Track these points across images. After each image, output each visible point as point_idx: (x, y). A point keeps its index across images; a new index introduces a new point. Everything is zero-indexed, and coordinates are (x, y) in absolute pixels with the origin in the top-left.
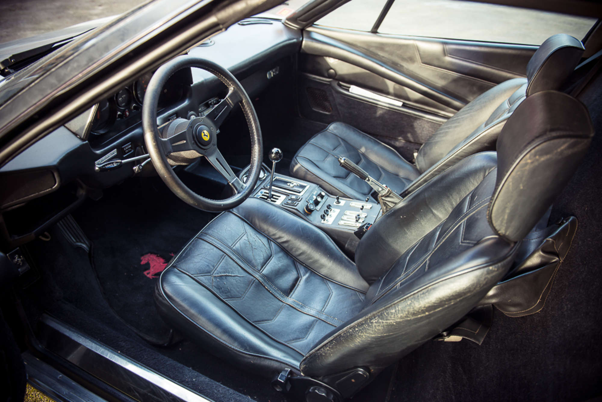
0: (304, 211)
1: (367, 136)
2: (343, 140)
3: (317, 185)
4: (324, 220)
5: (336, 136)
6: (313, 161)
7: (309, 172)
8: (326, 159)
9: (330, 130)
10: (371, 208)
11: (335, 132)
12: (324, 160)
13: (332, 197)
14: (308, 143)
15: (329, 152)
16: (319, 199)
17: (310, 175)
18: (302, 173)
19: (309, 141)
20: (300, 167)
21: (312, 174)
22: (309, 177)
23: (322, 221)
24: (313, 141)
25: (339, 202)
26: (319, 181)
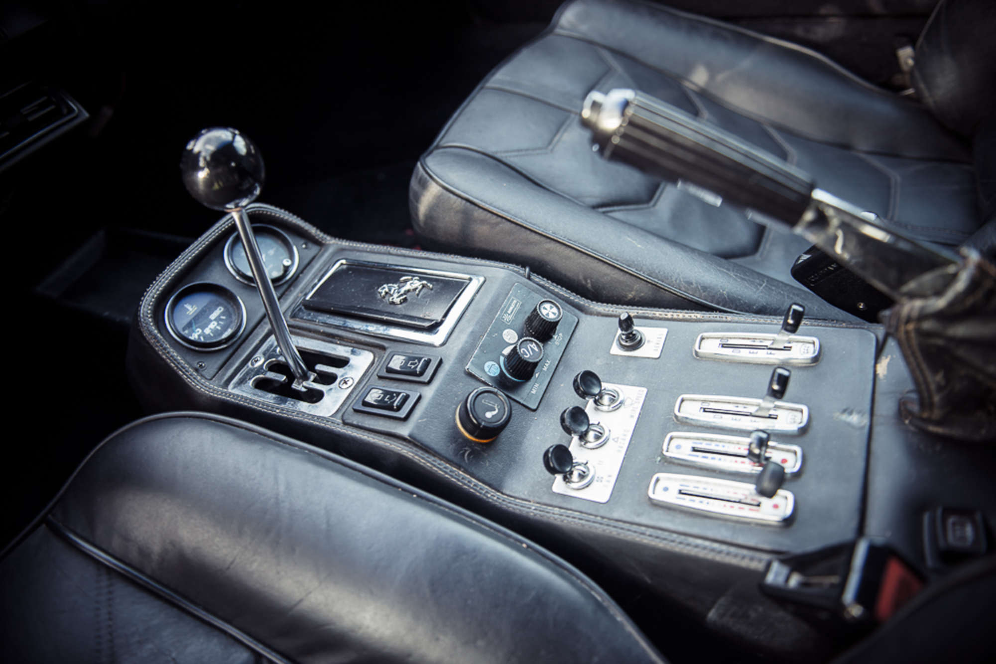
0: (455, 436)
1: (706, 24)
2: (619, 53)
3: (518, 268)
4: (567, 479)
5: (591, 43)
6: (498, 156)
7: (478, 213)
8: (557, 138)
9: (562, 28)
10: (816, 359)
11: (584, 29)
12: (550, 143)
13: (599, 314)
14: (482, 88)
15: (568, 108)
16: (530, 351)
17: (483, 222)
18: (449, 222)
19: (487, 81)
20: (439, 199)
21: (494, 219)
22: (482, 232)
23: (558, 484)
24: (501, 77)
25: (633, 341)
26: (529, 243)
